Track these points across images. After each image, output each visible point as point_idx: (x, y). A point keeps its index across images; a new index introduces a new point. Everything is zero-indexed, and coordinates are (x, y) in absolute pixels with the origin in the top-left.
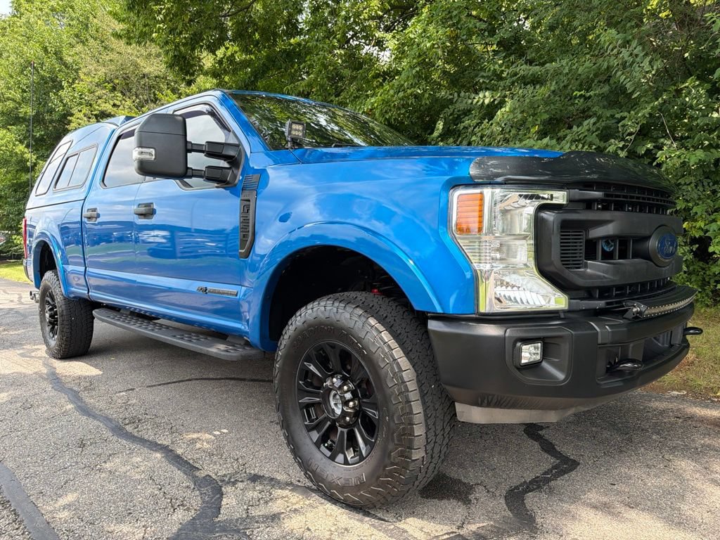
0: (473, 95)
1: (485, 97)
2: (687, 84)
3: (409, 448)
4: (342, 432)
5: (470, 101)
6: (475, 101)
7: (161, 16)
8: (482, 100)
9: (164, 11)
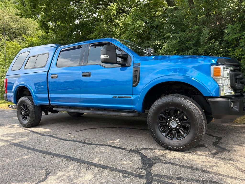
0: (154, 42)
1: (157, 42)
2: (212, 41)
3: (202, 131)
4: (175, 132)
5: (153, 43)
6: (155, 43)
7: (43, 10)
8: (157, 43)
9: (44, 8)
